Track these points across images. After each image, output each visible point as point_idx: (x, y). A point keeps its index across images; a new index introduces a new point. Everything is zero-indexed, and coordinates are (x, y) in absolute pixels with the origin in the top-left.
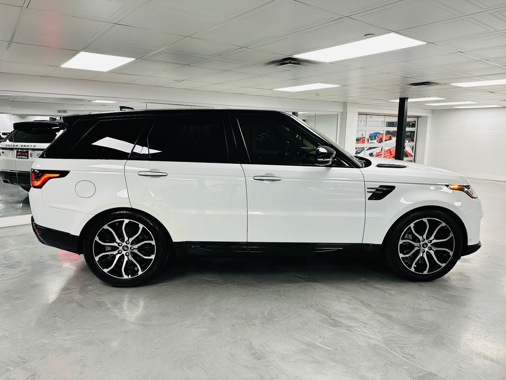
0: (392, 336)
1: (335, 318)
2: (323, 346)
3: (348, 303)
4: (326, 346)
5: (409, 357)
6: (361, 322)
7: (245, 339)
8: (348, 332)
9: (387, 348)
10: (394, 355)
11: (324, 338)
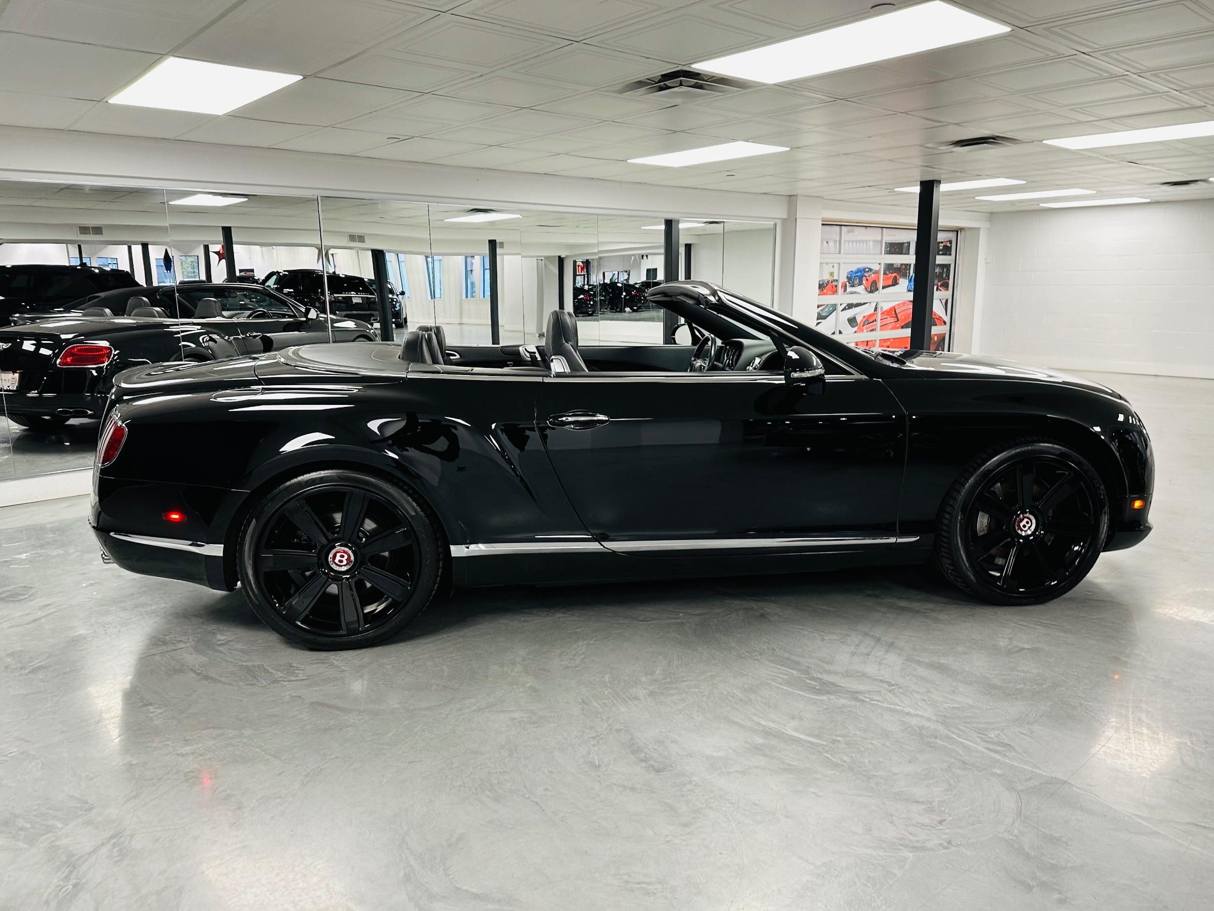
0: (957, 708)
1: (819, 676)
2: (802, 737)
4: (809, 735)
5: (999, 748)
6: (882, 681)
7: (618, 730)
8: (854, 703)
9: (950, 733)
10: (964, 746)
11: (801, 718)
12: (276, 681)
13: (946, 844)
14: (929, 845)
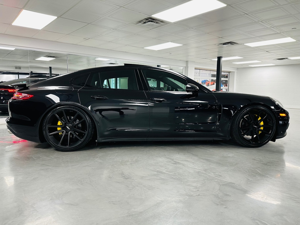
0: (209, 168)
1: (176, 161)
2: (167, 172)
3: (184, 155)
4: (170, 172)
5: (218, 176)
6: (191, 162)
7: (119, 171)
8: (182, 166)
9: (206, 173)
10: (209, 176)
11: (168, 169)
12: (34, 160)
13: (198, 195)
14: (194, 195)
